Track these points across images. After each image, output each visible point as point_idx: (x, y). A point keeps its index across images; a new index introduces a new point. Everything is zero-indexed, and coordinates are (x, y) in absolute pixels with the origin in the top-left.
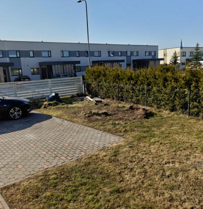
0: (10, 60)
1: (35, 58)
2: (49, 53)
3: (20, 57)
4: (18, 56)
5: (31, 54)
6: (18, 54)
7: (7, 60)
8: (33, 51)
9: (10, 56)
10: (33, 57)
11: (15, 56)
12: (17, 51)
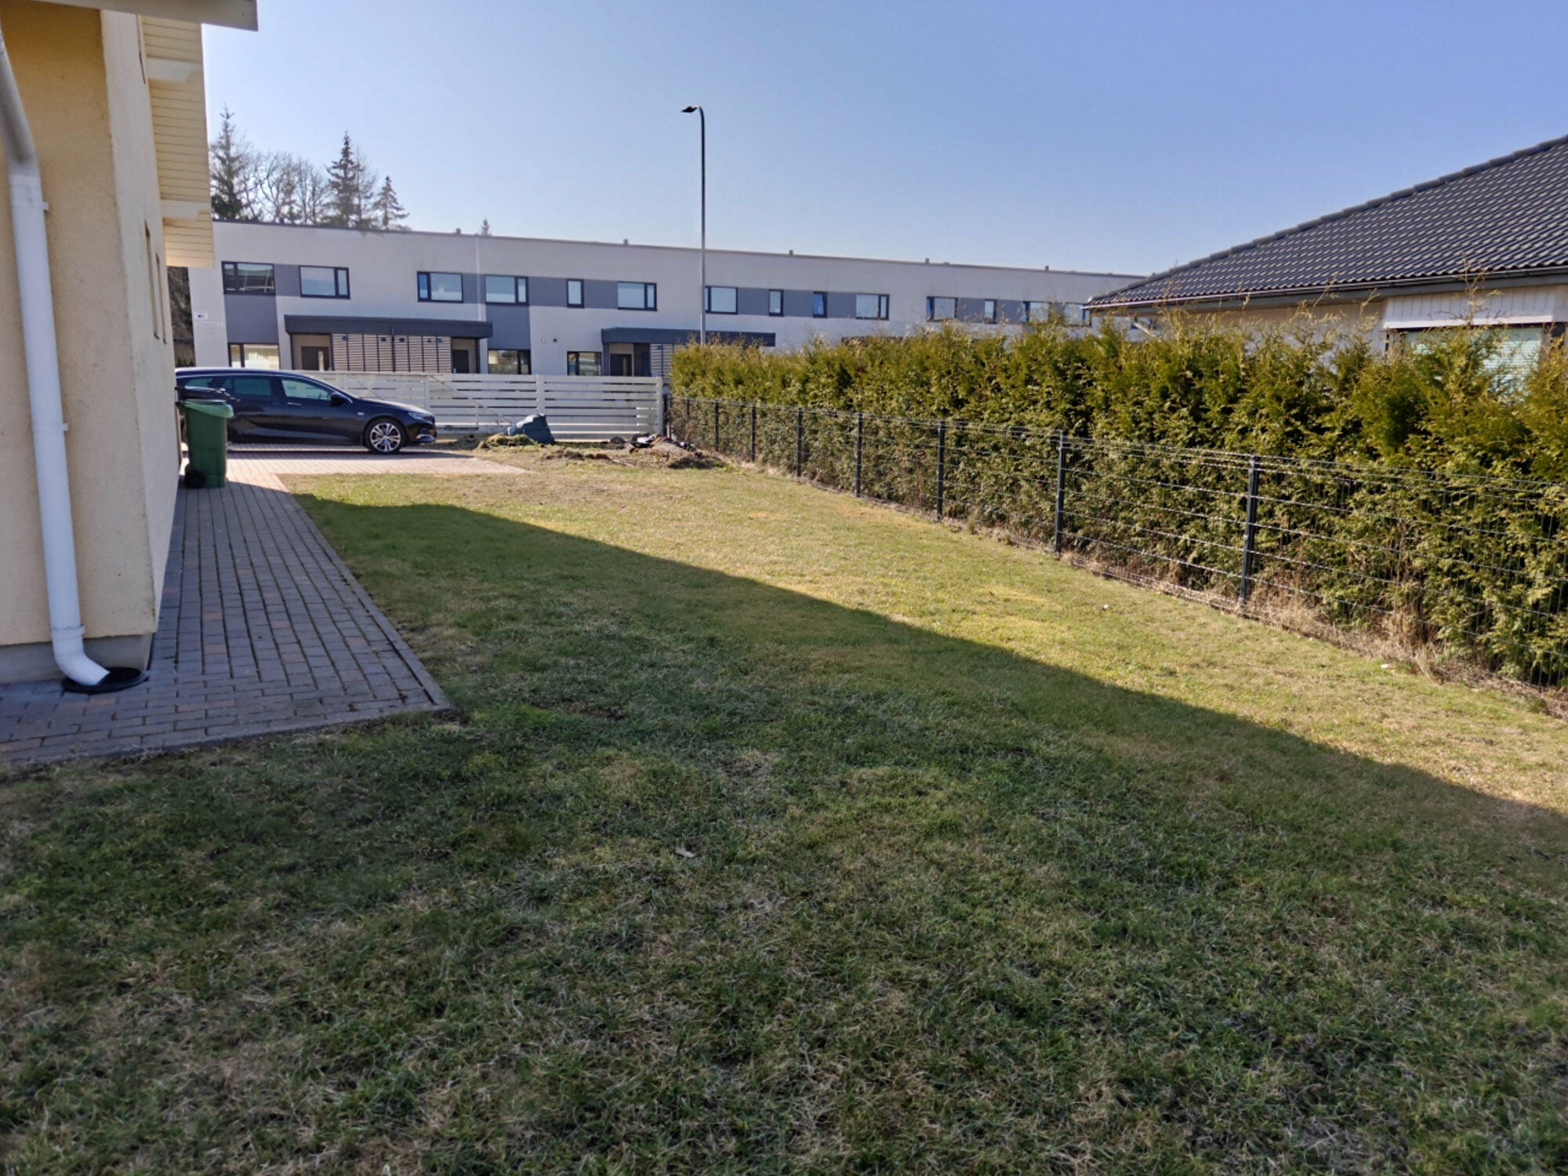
0: (488, 314)
1: (587, 311)
2: (651, 291)
3: (527, 304)
4: (522, 298)
5: (575, 297)
6: (522, 290)
7: (477, 313)
8: (582, 281)
9: (491, 297)
10: (582, 306)
11: (511, 299)
12: (517, 278)
